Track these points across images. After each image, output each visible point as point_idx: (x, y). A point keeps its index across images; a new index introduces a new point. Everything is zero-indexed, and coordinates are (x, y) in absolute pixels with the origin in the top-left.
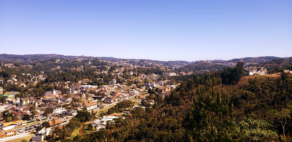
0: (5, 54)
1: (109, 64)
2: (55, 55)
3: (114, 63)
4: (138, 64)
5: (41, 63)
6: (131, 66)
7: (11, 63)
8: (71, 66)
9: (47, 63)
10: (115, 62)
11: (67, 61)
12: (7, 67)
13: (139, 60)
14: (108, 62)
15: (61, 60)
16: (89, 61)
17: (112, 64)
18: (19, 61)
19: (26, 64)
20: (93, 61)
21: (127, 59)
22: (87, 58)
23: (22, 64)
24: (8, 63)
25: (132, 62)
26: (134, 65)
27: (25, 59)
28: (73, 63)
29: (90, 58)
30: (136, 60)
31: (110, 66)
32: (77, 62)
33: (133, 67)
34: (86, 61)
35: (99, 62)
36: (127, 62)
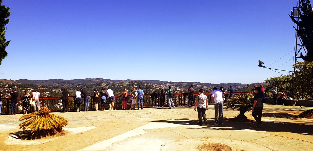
0: (54, 80)
1: (154, 87)
2: (101, 80)
3: (159, 87)
4: (185, 87)
5: (87, 87)
6: (177, 89)
7: (58, 88)
8: (117, 90)
9: (93, 87)
10: (161, 85)
11: (113, 85)
12: (55, 91)
13: (187, 82)
14: (154, 85)
15: (107, 84)
16: (134, 84)
17: (157, 87)
18: (66, 86)
19: (72, 89)
20: (138, 84)
21: (174, 82)
22: (132, 81)
23: (69, 89)
24: (56, 87)
25: (179, 84)
26: (180, 88)
27: (72, 84)
28: (118, 87)
29: (136, 81)
30: (183, 82)
31: (155, 89)
32: (122, 86)
33: (179, 90)
34: (131, 84)
35: (144, 85)
36: (174, 86)
